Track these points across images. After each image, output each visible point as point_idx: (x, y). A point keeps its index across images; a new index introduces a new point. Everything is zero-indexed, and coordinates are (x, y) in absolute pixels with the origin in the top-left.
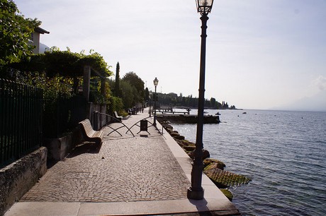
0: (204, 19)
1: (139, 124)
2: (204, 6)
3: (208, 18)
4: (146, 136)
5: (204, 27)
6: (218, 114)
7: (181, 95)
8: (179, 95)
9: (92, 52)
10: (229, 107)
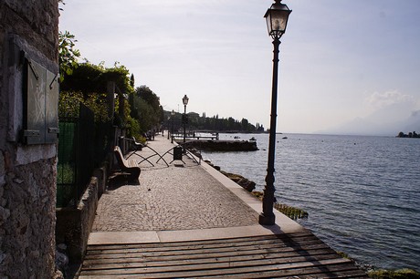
0: (276, 43)
1: (172, 152)
2: (277, 31)
3: (280, 42)
4: (182, 166)
5: (276, 52)
6: (253, 139)
7: (204, 114)
8: (201, 116)
9: (118, 66)
10: (265, 130)
